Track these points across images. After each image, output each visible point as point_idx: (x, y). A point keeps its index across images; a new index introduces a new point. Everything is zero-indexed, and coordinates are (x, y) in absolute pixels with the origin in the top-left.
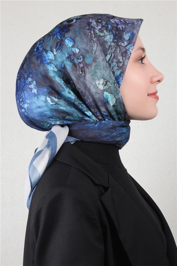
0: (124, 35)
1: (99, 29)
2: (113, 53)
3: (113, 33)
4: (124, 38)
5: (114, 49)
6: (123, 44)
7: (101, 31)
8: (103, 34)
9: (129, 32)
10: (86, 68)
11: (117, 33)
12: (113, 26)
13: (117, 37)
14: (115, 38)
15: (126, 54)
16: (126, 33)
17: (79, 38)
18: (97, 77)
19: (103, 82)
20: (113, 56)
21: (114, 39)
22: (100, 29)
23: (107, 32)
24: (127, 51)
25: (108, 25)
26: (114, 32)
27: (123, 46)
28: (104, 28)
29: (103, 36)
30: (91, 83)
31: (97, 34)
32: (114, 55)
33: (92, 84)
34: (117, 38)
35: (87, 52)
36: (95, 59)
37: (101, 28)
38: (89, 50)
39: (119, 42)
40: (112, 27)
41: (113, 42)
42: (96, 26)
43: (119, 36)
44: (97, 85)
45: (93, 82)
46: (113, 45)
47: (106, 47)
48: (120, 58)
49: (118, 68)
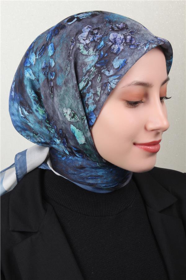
0: (115, 60)
1: (85, 44)
2: (91, 81)
3: (100, 55)
4: (113, 65)
5: (93, 76)
6: (107, 73)
7: (87, 47)
8: (87, 52)
9: (123, 59)
10: (55, 90)
11: (106, 56)
12: (107, 44)
13: (103, 61)
14: (99, 62)
15: (105, 87)
16: (119, 58)
17: (60, 48)
18: (66, 105)
19: (71, 113)
20: (89, 85)
21: (97, 63)
22: (87, 44)
23: (93, 50)
24: (108, 84)
25: (101, 41)
26: (102, 53)
27: (106, 75)
28: (93, 44)
29: (86, 55)
30: (58, 109)
31: (80, 50)
32: (92, 84)
33: (59, 111)
34: (102, 63)
35: (61, 70)
36: (67, 82)
37: (89, 43)
38: (63, 68)
39: (103, 69)
40: (104, 46)
41: (95, 66)
42: (83, 40)
43: (105, 61)
44: (64, 113)
45: (60, 108)
46: (93, 71)
47: (83, 70)
48: (99, 90)
49: (93, 101)
